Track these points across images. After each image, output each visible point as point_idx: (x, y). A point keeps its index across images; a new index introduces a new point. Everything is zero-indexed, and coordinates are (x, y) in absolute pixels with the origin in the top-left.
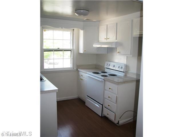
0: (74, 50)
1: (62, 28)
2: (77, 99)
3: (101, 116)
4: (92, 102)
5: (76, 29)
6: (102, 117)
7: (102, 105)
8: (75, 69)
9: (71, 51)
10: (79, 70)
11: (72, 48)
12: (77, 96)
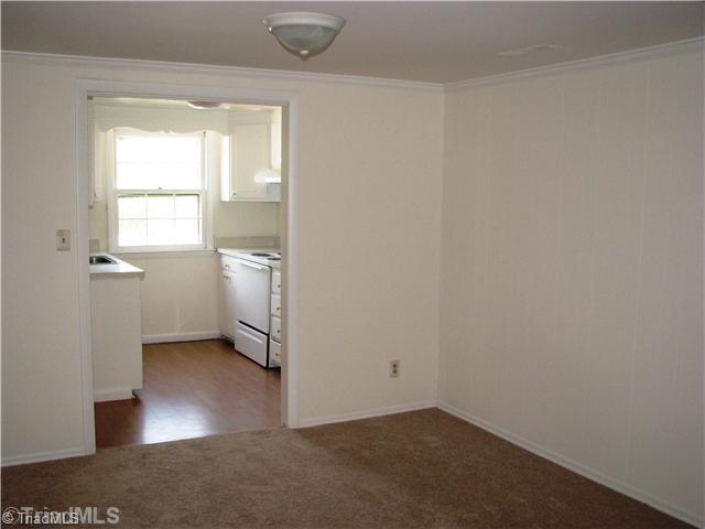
0: (206, 193)
1: (167, 131)
2: (218, 339)
3: (265, 365)
4: (246, 334)
5: (209, 133)
6: (267, 368)
7: (268, 335)
8: (211, 248)
9: (198, 195)
10: (221, 251)
11: (200, 188)
12: (217, 332)
